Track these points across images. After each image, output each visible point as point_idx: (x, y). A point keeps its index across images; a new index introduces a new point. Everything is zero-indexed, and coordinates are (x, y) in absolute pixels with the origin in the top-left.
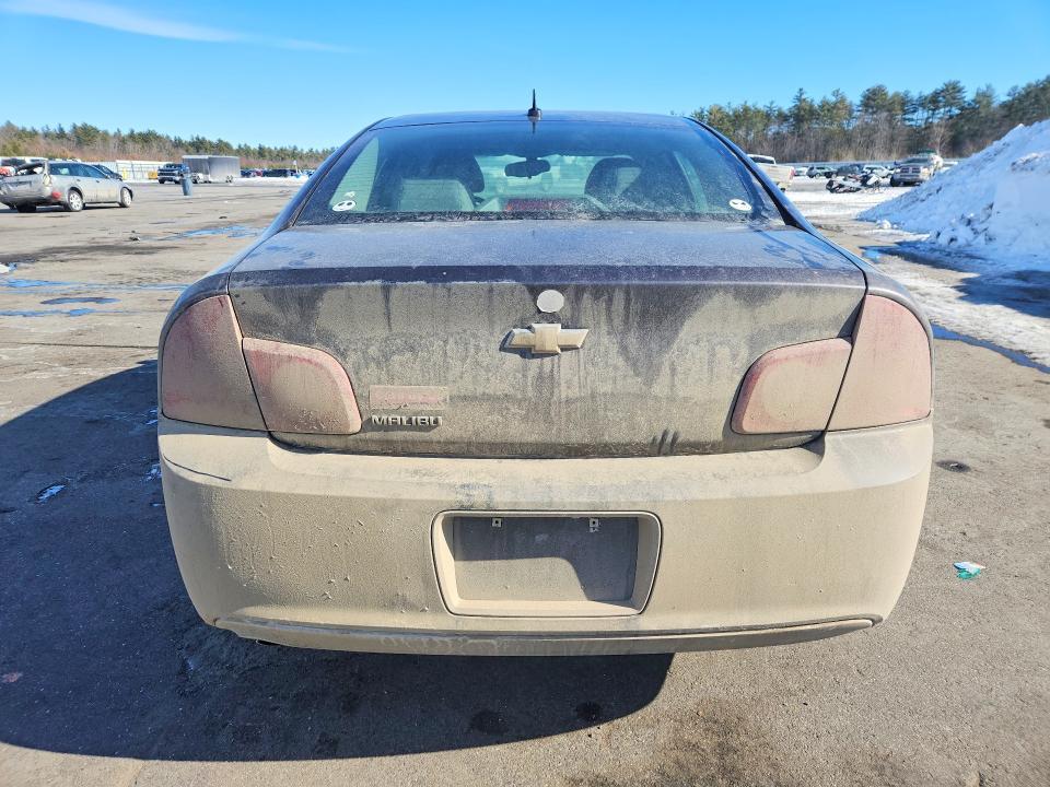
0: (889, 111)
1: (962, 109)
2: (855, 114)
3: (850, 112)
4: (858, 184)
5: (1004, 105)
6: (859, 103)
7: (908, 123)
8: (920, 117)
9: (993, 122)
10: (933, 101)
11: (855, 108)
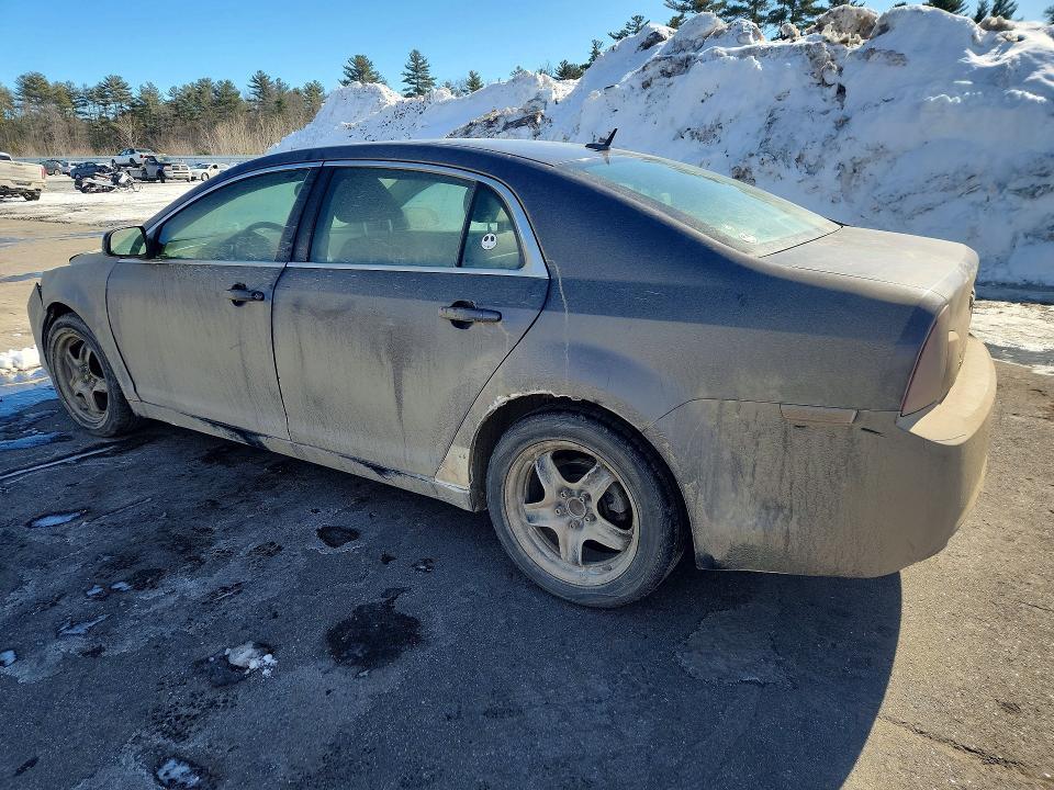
0: (57, 102)
1: (133, 105)
2: (16, 103)
3: (10, 101)
4: (109, 183)
5: (170, 105)
6: (17, 91)
7: (81, 117)
8: (93, 110)
9: (166, 120)
10: (102, 94)
11: (13, 95)
